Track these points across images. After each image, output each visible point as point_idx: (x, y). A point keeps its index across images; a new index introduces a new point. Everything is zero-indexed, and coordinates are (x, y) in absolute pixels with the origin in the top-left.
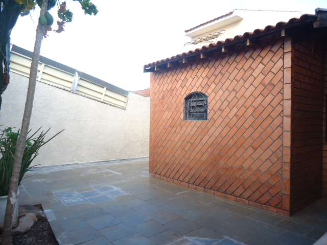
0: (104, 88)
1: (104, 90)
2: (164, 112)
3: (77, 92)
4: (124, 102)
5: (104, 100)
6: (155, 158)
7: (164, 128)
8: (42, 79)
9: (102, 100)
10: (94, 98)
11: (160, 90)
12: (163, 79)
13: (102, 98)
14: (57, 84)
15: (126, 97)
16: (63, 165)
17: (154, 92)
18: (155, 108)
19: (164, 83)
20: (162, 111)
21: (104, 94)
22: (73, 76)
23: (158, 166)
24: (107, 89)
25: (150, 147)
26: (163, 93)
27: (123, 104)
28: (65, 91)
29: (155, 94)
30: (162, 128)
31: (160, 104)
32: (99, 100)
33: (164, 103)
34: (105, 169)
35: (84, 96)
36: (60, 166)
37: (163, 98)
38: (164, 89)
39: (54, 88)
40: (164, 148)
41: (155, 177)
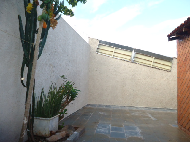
0: (153, 57)
1: (153, 59)
2: (187, 72)
3: (134, 62)
4: (170, 66)
5: (153, 66)
6: (181, 112)
7: (187, 87)
8: (114, 56)
9: (151, 66)
10: (145, 65)
11: (184, 53)
12: (185, 43)
13: (152, 64)
14: (122, 58)
15: (171, 62)
16: (124, 107)
17: (179, 56)
18: (180, 69)
19: (186, 47)
20: (185, 71)
21: (153, 62)
22: (131, 52)
23: (183, 120)
24: (155, 58)
25: (178, 102)
26: (185, 55)
27: (168, 68)
28: (126, 62)
29: (180, 57)
30: (185, 86)
31: (184, 65)
32: (149, 66)
33: (186, 64)
34: (148, 114)
35: (138, 64)
36: (123, 107)
37: (186, 59)
38: (186, 52)
39: (120, 60)
40: (187, 104)
41: (181, 129)
